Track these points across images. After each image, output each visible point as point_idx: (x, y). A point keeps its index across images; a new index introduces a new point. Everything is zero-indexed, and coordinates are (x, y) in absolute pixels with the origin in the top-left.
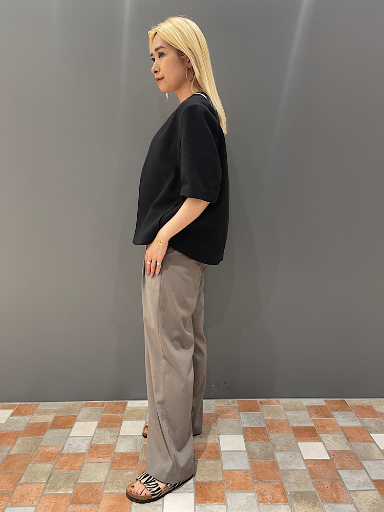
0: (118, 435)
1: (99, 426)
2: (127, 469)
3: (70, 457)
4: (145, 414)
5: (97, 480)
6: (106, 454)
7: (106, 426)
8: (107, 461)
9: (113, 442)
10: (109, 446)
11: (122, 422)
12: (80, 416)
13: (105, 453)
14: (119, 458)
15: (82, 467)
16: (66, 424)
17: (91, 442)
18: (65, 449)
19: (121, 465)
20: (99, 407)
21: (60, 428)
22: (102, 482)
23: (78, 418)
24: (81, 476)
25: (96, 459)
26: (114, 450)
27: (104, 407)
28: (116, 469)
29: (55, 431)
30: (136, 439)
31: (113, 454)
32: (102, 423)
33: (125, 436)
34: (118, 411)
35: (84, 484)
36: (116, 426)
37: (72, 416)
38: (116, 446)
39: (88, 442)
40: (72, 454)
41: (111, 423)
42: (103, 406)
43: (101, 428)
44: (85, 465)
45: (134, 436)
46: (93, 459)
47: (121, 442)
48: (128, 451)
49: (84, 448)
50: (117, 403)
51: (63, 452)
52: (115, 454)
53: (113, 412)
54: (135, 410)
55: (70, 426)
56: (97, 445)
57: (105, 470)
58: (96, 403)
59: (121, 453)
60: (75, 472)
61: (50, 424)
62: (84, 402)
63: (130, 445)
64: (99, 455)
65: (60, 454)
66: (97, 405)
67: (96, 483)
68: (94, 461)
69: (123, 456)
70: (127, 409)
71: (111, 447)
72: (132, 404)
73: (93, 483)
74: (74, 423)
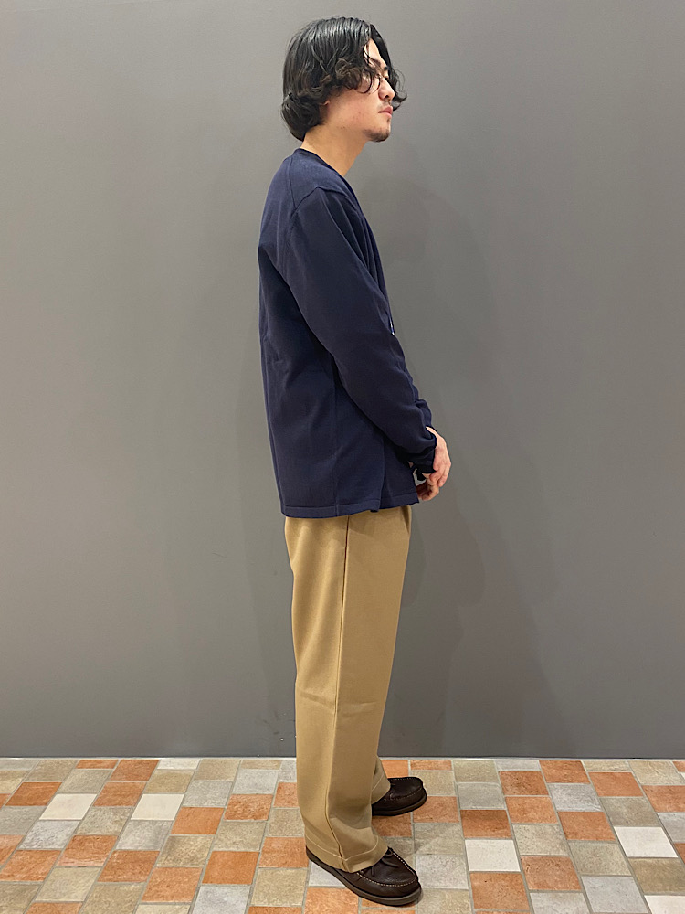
0: (128, 820)
1: (97, 803)
2: (130, 880)
3: (31, 857)
4: (187, 782)
5: (69, 897)
6: (98, 853)
7: (109, 803)
8: (96, 865)
9: (116, 832)
10: (106, 839)
11: (141, 795)
12: (67, 783)
13: (95, 850)
14: (120, 861)
15: (48, 875)
16: (38, 797)
17: (75, 831)
18: (27, 841)
19: (120, 872)
20: (104, 769)
21: (26, 804)
22: (78, 902)
23: (63, 787)
24: (44, 890)
25: (77, 863)
26: (113, 846)
27: (114, 770)
28: (110, 880)
29: (16, 809)
30: (160, 827)
31: (109, 854)
32: (105, 796)
33: (141, 821)
34: (137, 777)
35: (44, 904)
36: (127, 804)
37: (53, 784)
38: (119, 838)
39: (69, 831)
40: (37, 851)
41: (120, 798)
42: (113, 767)
43: (99, 805)
44: (55, 872)
45: (156, 821)
46: (72, 860)
47: (131, 831)
48: (140, 848)
49: (60, 839)
50: (141, 762)
51: (22, 847)
52: (115, 852)
53: (128, 779)
54: (170, 775)
55: (45, 801)
56: (84, 836)
57: (88, 881)
58: (100, 762)
59: (125, 851)
60: (33, 883)
61: (10, 797)
62: (80, 759)
63: (145, 838)
64: (85, 853)
65: (16, 850)
66: (102, 765)
67: (66, 903)
68: (72, 865)
69: (128, 857)
70: (156, 772)
71: (110, 840)
72: (166, 764)
73: (61, 902)
74: (54, 796)
